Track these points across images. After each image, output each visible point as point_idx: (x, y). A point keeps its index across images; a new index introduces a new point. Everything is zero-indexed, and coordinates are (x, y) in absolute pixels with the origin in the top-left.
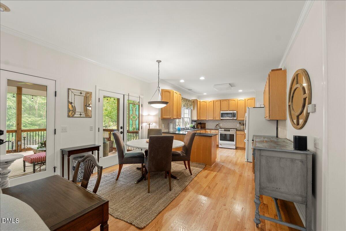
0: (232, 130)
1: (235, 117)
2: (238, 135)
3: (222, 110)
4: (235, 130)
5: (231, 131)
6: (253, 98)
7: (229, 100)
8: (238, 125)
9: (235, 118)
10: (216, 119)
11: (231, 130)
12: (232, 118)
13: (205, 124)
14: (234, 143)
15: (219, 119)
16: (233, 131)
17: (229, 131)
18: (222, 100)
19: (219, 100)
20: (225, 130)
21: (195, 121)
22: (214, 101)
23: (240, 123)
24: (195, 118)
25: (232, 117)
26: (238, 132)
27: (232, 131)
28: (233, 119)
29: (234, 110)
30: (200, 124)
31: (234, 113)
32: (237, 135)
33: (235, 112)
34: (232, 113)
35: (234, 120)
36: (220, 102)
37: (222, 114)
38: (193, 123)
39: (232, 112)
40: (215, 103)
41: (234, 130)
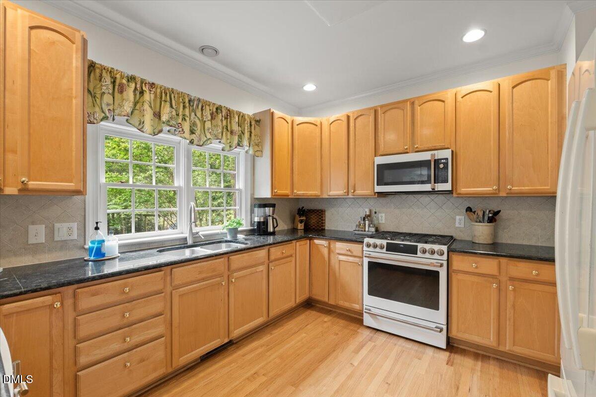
0: (428, 246)
1: (446, 181)
2: (461, 276)
3: (381, 151)
4: (444, 248)
5: (419, 254)
6: (547, 71)
7: (413, 104)
8: (458, 217)
9: (447, 186)
10: (359, 192)
11: (420, 246)
12: (427, 187)
13: (320, 213)
14: (439, 316)
15: (367, 192)
16: (433, 252)
17: (413, 250)
18: (382, 106)
19: (370, 109)
20: (391, 248)
21: (263, 204)
22: (348, 117)
23: (469, 209)
24: (265, 192)
25: (428, 182)
26: (461, 262)
27: (427, 255)
28: (433, 192)
29: (438, 145)
30: (301, 212)
31: (437, 162)
32: (455, 278)
33: (446, 154)
34: (429, 161)
35: (441, 198)
36: (372, 118)
37: (382, 168)
38: (256, 209)
39: (426, 156)
40: (352, 124)
41: (436, 247)
